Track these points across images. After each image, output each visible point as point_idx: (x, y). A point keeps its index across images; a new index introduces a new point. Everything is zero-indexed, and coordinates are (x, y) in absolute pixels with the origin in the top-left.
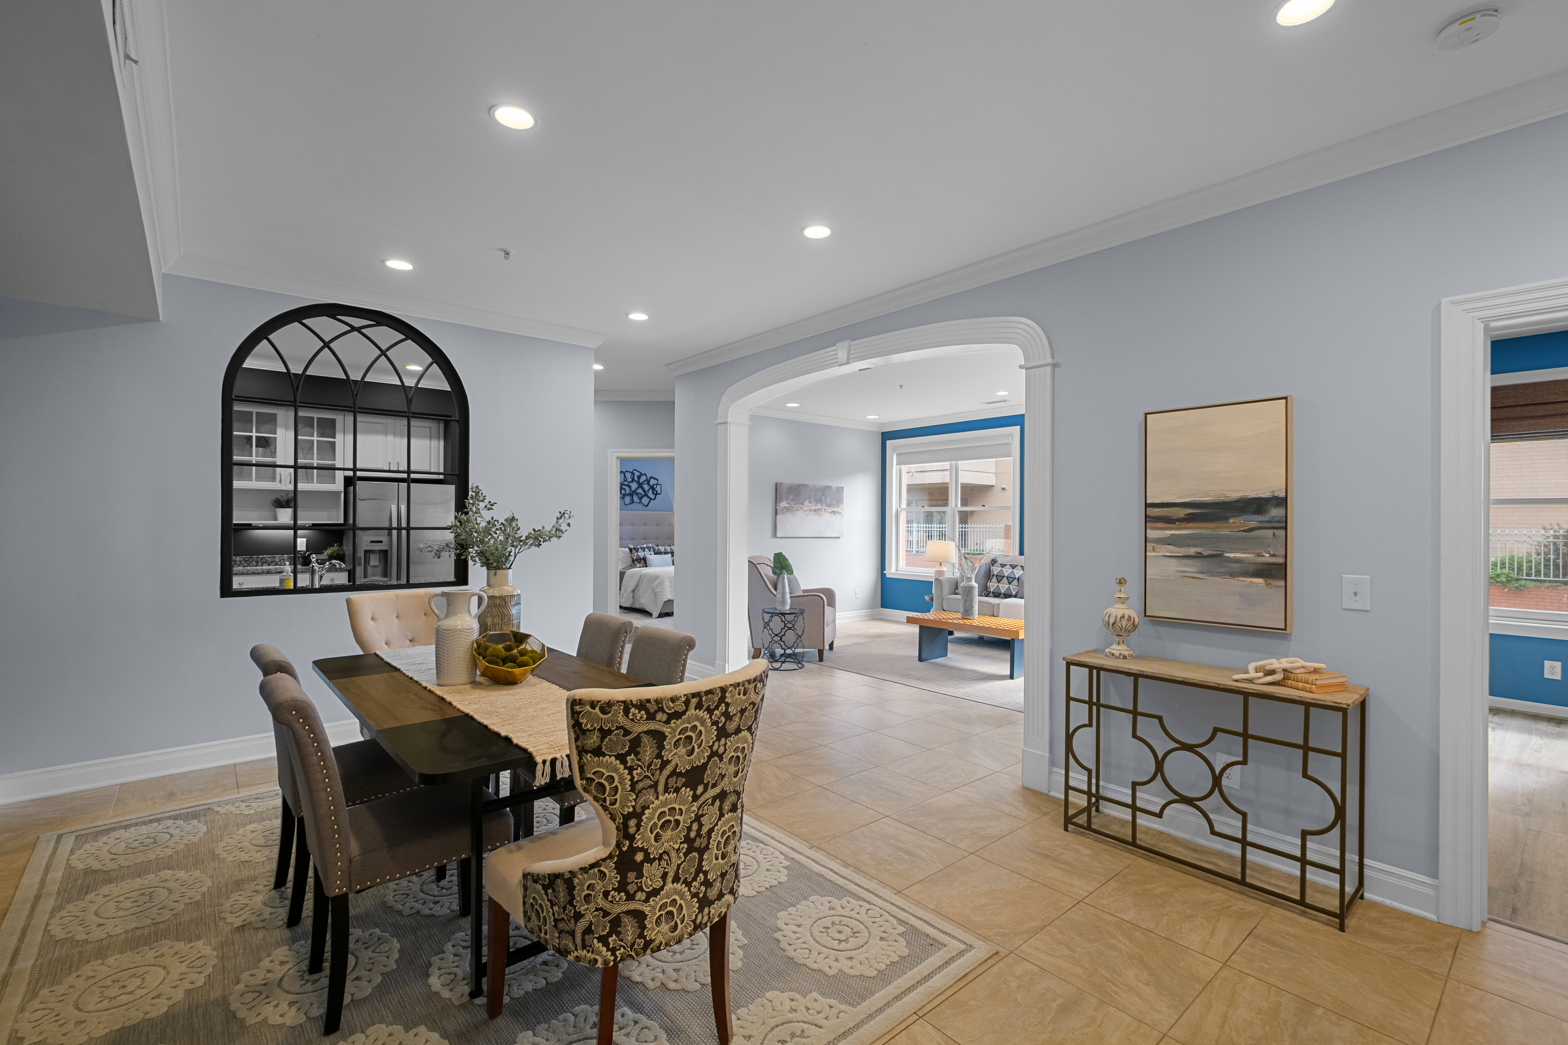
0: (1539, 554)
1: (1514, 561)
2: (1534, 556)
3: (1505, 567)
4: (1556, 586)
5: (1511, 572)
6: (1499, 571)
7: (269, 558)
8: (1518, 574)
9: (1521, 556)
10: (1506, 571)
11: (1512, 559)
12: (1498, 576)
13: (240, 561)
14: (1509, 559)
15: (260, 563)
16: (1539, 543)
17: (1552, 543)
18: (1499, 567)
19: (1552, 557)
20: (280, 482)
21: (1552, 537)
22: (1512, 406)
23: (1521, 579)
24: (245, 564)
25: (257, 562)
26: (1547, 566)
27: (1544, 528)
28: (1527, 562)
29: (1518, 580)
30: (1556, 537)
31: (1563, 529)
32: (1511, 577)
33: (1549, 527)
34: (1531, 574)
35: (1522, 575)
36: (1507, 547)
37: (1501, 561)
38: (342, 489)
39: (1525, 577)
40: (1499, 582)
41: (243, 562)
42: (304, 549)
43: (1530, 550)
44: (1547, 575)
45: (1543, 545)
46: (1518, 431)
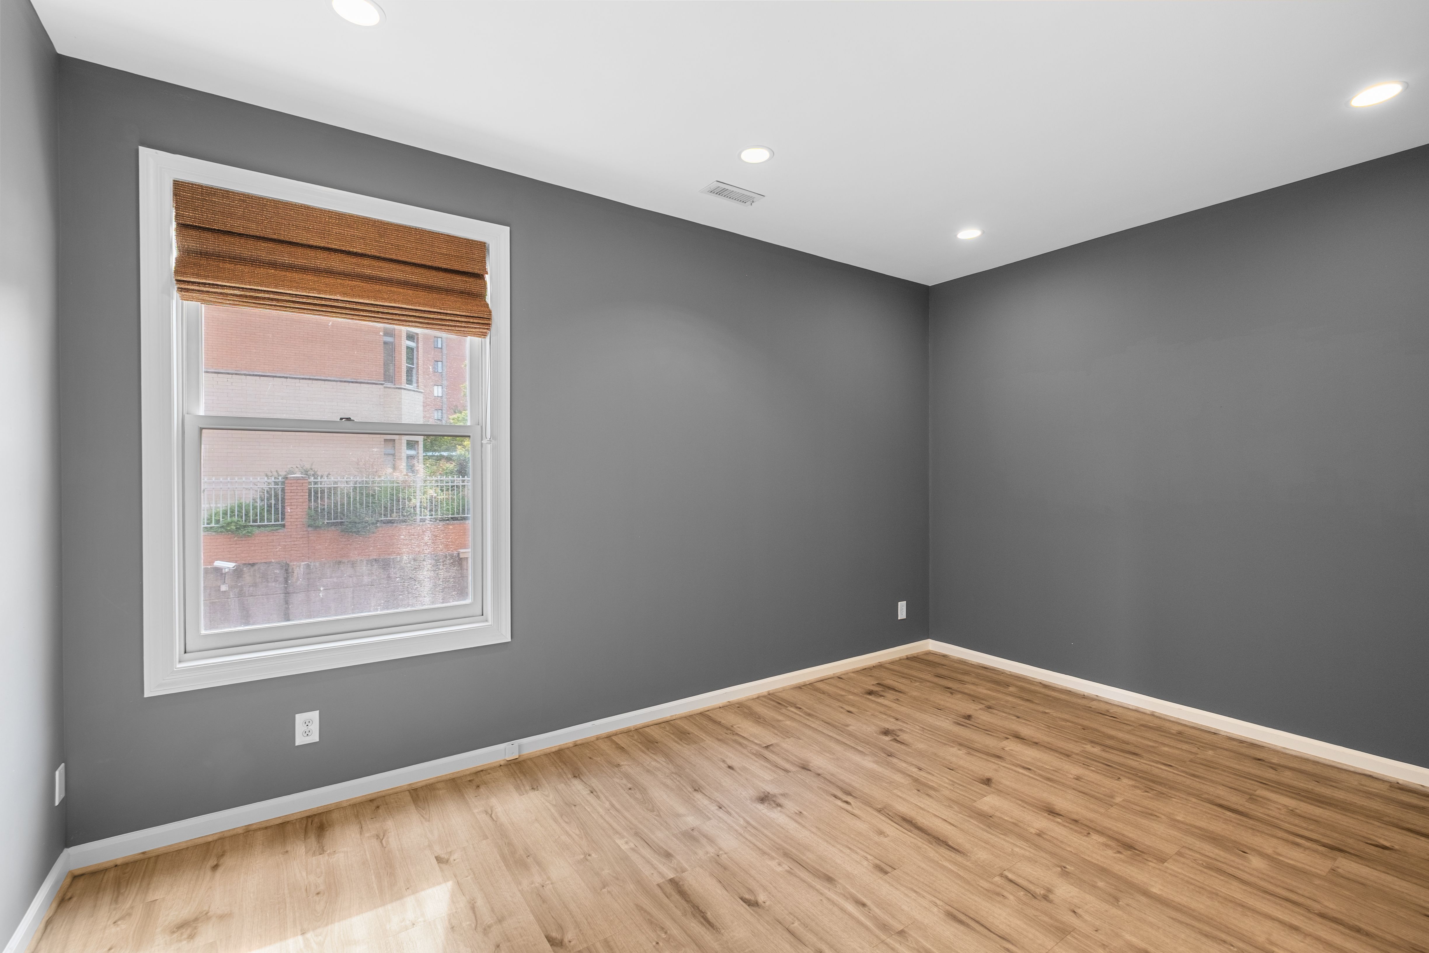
0: (262, 500)
1: (242, 508)
2: (258, 501)
3: (235, 515)
4: (277, 530)
5: (240, 519)
6: (229, 519)
8: (245, 521)
9: (248, 502)
10: (236, 519)
11: (240, 507)
12: (229, 524)
14: (238, 506)
16: (263, 489)
17: (273, 489)
18: (229, 515)
19: (273, 502)
21: (273, 484)
22: (240, 235)
23: (248, 526)
26: (269, 512)
27: (267, 476)
28: (253, 509)
29: (245, 527)
30: (276, 483)
31: (280, 476)
32: (240, 525)
33: (270, 474)
34: (257, 520)
35: (250, 522)
36: (236, 493)
37: (230, 509)
39: (251, 524)
40: (229, 531)
43: (255, 496)
44: (269, 520)
45: (266, 492)
46: (250, 283)
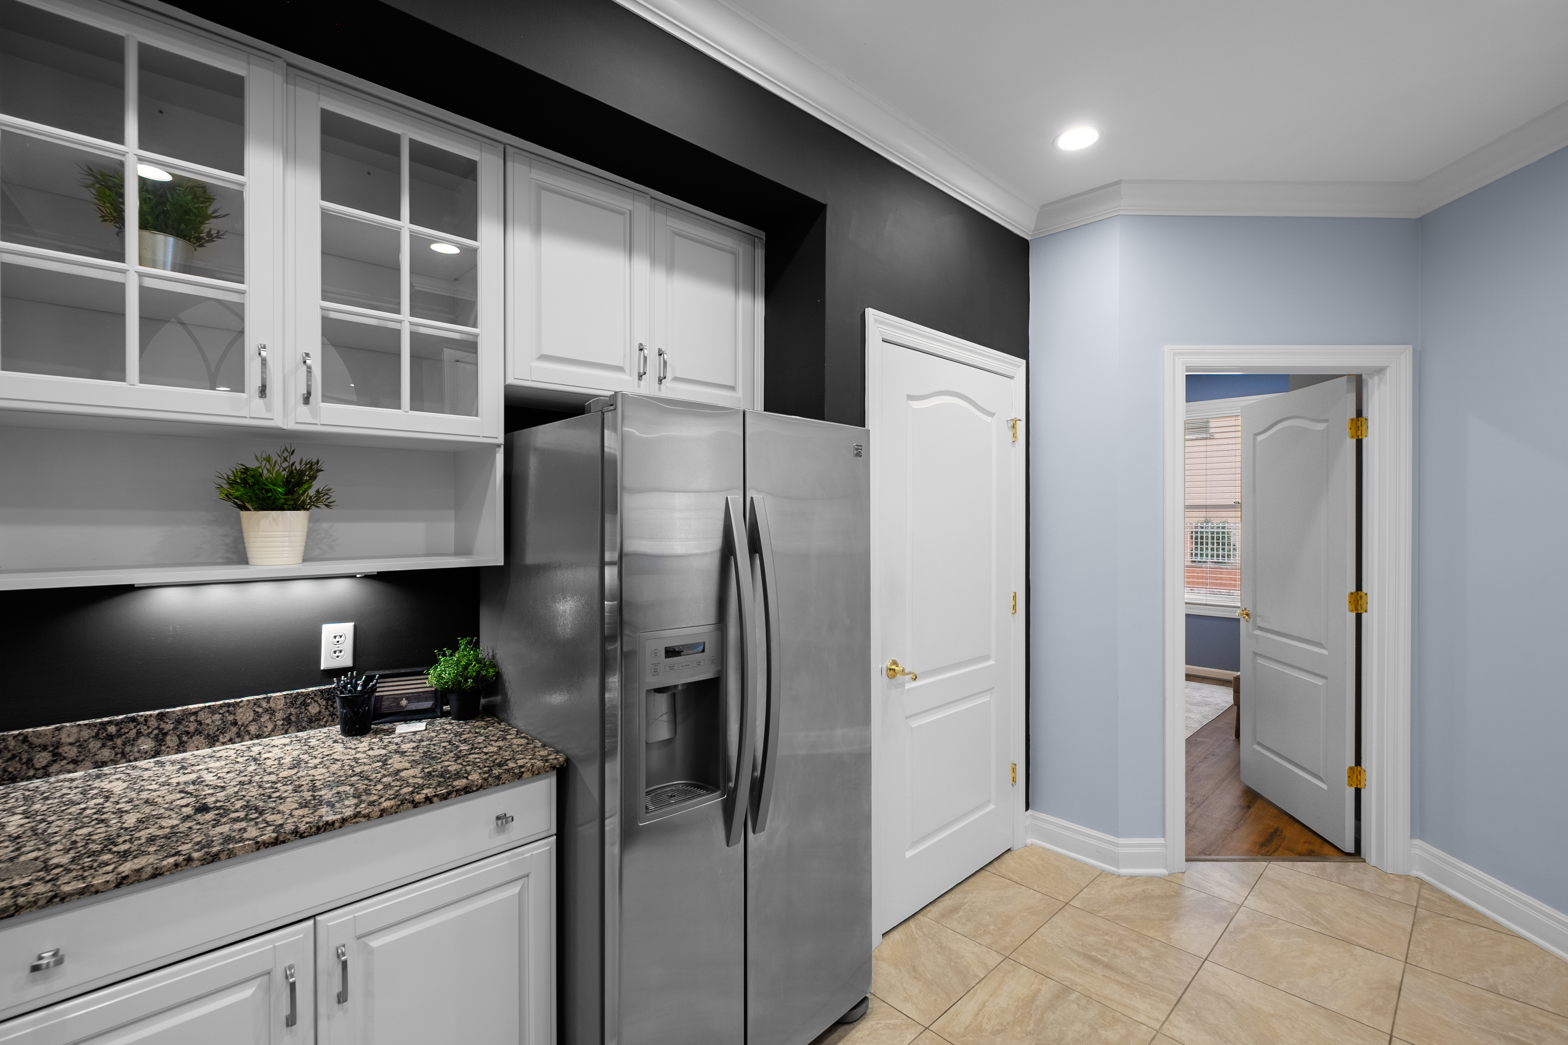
7: (212, 710)
13: (81, 744)
15: (172, 741)
20: (263, 391)
24: (106, 753)
25: (160, 738)
38: (501, 440)
41: (94, 745)
42: (346, 660)
